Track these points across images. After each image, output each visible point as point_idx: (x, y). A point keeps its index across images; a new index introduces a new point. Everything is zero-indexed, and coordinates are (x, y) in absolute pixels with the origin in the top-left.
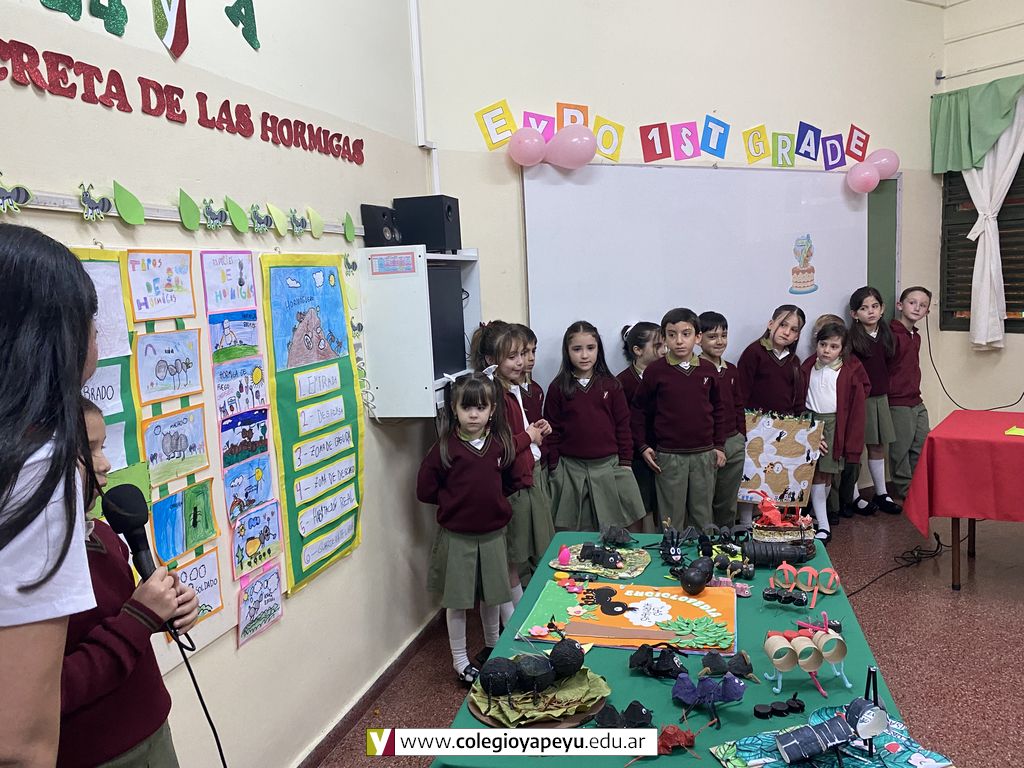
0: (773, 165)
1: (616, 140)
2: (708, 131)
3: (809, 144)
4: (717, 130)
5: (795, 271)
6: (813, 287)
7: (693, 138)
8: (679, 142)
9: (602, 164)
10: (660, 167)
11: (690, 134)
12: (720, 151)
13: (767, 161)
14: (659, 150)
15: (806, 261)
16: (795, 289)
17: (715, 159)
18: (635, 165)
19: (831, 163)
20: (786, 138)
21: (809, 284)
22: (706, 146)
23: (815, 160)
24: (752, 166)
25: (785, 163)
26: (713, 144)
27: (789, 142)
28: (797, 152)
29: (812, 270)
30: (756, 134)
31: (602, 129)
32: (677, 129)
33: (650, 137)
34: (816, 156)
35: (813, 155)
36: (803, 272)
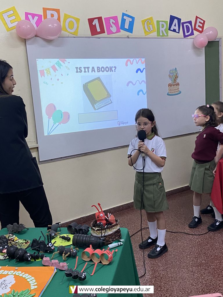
0: (157, 36)
1: (76, 26)
2: (123, 21)
3: (175, 26)
4: (128, 20)
5: (170, 85)
6: (178, 92)
7: (116, 24)
8: (109, 26)
9: (68, 37)
10: (99, 38)
11: (114, 22)
12: (130, 30)
13: (155, 34)
14: (99, 30)
15: (175, 80)
16: (170, 93)
17: (128, 34)
18: (86, 37)
19: (186, 34)
20: (163, 23)
21: (177, 90)
22: (123, 27)
23: (179, 33)
24: (147, 37)
25: (163, 35)
26: (127, 26)
27: (165, 25)
28: (169, 29)
29: (178, 84)
30: (148, 21)
31: (68, 21)
32: (108, 20)
33: (94, 24)
34: (179, 31)
35: (177, 31)
36: (174, 85)
